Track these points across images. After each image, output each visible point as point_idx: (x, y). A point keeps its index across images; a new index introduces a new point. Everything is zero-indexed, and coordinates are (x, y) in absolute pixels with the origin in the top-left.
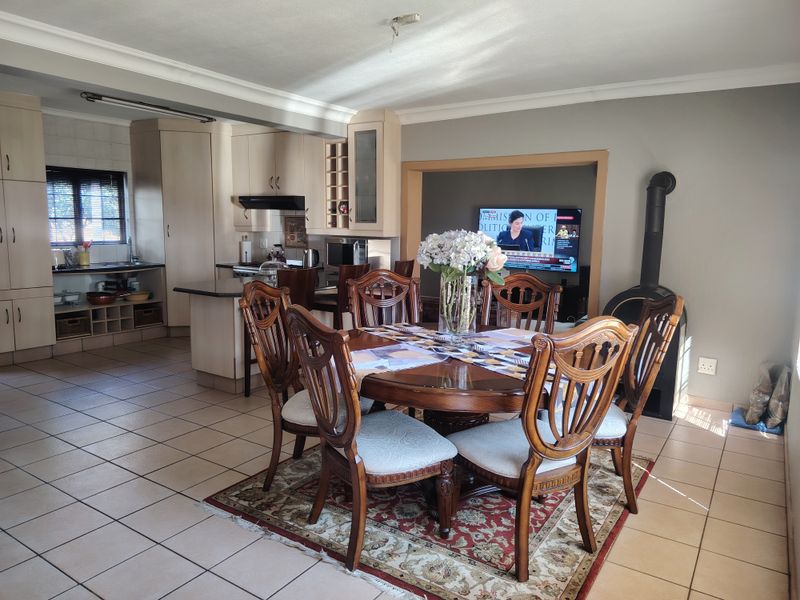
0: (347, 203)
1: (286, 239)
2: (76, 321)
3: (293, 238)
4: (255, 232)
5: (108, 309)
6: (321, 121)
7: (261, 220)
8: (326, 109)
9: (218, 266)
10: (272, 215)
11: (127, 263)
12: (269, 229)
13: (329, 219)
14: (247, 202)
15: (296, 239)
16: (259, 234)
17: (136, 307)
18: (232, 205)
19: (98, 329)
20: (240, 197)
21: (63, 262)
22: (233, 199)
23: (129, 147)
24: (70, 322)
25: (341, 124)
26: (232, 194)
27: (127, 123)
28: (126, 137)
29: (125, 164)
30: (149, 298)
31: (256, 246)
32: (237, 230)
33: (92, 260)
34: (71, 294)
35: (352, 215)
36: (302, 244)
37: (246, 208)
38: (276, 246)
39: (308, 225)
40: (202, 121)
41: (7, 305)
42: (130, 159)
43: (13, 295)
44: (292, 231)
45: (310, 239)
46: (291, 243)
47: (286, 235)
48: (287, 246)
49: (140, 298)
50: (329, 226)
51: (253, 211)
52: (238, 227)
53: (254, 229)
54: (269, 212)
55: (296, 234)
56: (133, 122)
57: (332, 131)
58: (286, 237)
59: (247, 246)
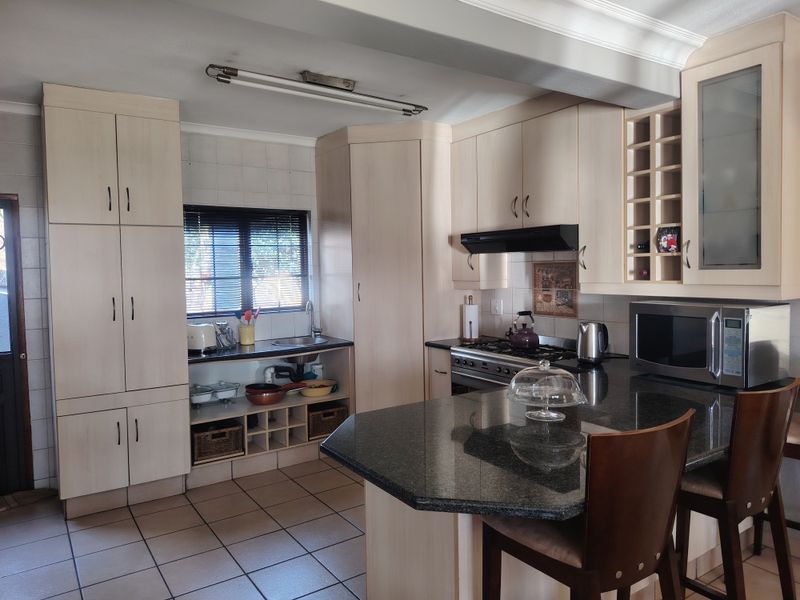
0: (678, 231)
1: (535, 302)
2: (223, 434)
3: (548, 298)
4: (483, 291)
5: (271, 413)
6: (633, 62)
7: (494, 270)
8: (647, 33)
9: (428, 344)
10: (511, 262)
11: (306, 339)
12: (505, 284)
13: (631, 264)
14: (475, 243)
15: (554, 302)
16: (489, 294)
17: (312, 408)
18: (450, 249)
19: (255, 446)
20: (463, 236)
21: (213, 344)
22: (451, 240)
23: (314, 176)
24: (214, 436)
25: (669, 69)
26: (450, 232)
27: (310, 142)
28: (310, 162)
29: (308, 201)
30: (333, 391)
31: (486, 311)
32: (456, 288)
33: (258, 336)
34: (228, 387)
35: (691, 254)
36: (564, 309)
37: (472, 252)
38: (521, 314)
39: (583, 276)
40: (407, 112)
41: (120, 416)
42: (314, 193)
43: (128, 399)
44: (546, 287)
45: (580, 301)
46: (544, 306)
47: (535, 294)
48: (540, 313)
49: (317, 395)
50: (631, 277)
51: (483, 257)
52: (458, 282)
53: (483, 285)
54: (506, 257)
55: (553, 292)
56: (319, 139)
57: (652, 83)
58: (535, 297)
59: (472, 313)
